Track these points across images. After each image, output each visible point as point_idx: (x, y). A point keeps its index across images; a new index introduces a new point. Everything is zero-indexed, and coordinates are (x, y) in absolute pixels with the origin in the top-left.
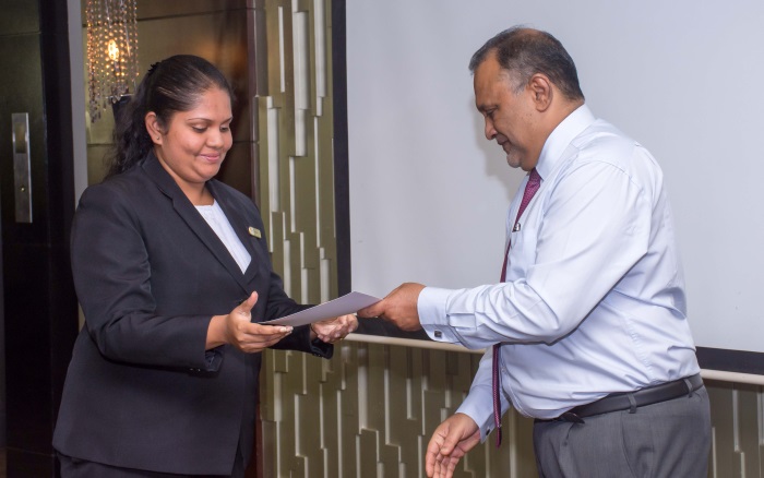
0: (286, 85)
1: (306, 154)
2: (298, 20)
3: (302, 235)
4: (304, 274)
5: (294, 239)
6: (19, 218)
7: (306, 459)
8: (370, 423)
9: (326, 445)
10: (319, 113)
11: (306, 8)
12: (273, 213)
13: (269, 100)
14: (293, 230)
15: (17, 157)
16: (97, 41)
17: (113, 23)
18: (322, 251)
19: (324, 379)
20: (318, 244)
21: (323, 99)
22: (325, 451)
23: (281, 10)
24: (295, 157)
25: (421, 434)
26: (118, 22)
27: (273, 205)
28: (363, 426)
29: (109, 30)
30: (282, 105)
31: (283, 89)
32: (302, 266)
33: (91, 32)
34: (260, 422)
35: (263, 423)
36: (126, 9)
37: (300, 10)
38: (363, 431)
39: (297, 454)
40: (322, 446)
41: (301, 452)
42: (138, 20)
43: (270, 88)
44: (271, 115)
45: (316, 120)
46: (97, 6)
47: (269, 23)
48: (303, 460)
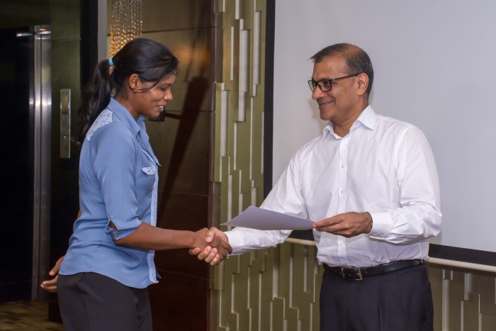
0: (234, 77)
1: (245, 121)
2: (243, 35)
3: (240, 171)
4: (241, 196)
5: (235, 175)
6: (63, 155)
7: (238, 315)
8: (279, 294)
9: (251, 306)
10: (254, 94)
11: (249, 28)
12: (223, 157)
13: (223, 85)
14: (235, 168)
15: (62, 116)
16: (116, 45)
17: (127, 34)
18: (253, 182)
19: (251, 264)
20: (251, 178)
21: (257, 85)
22: (250, 310)
23: (232, 28)
24: (238, 122)
25: (312, 302)
26: (130, 33)
27: (223, 152)
28: (275, 295)
29: (125, 38)
30: (231, 88)
31: (232, 78)
32: (240, 191)
33: (113, 40)
34: (209, 290)
35: (211, 291)
36: (136, 26)
37: (244, 29)
38: (275, 298)
39: (232, 312)
40: (248, 307)
41: (235, 311)
42: (143, 32)
43: (224, 77)
44: (224, 94)
45: (252, 99)
46: (117, 23)
47: (225, 37)
48: (236, 315)
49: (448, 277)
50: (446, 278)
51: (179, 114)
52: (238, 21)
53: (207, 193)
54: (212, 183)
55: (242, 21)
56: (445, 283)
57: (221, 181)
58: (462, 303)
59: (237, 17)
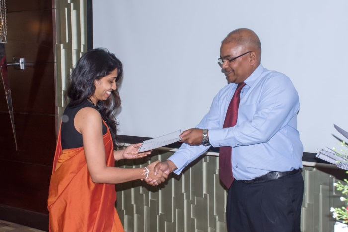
0: (68, 40)
2: (73, 13)
10: (82, 51)
11: (77, 8)
12: (63, 91)
13: (62, 46)
21: (84, 45)
23: (66, 9)
24: (72, 68)
27: (63, 88)
30: (67, 47)
31: (67, 41)
37: (74, 9)
42: (7, 12)
43: (62, 41)
44: (63, 52)
47: (61, 15)
49: (206, 161)
50: (205, 161)
51: (33, 64)
52: (70, 4)
53: (54, 113)
54: (57, 107)
55: (72, 5)
56: (204, 165)
57: (63, 106)
58: (214, 175)
59: (69, 2)
